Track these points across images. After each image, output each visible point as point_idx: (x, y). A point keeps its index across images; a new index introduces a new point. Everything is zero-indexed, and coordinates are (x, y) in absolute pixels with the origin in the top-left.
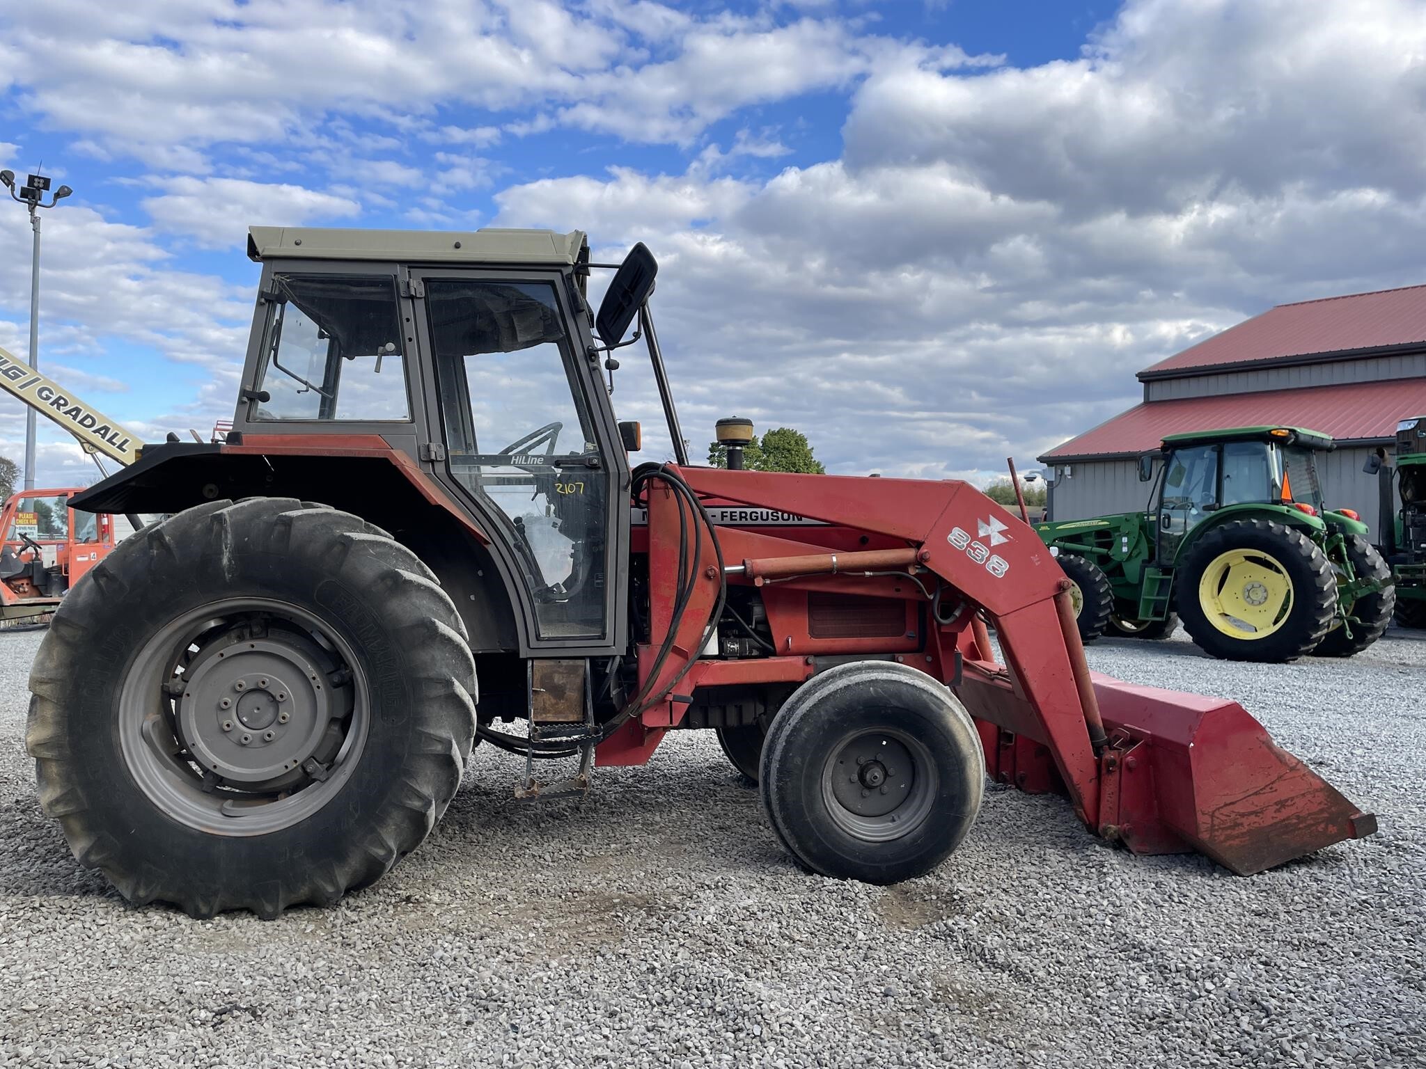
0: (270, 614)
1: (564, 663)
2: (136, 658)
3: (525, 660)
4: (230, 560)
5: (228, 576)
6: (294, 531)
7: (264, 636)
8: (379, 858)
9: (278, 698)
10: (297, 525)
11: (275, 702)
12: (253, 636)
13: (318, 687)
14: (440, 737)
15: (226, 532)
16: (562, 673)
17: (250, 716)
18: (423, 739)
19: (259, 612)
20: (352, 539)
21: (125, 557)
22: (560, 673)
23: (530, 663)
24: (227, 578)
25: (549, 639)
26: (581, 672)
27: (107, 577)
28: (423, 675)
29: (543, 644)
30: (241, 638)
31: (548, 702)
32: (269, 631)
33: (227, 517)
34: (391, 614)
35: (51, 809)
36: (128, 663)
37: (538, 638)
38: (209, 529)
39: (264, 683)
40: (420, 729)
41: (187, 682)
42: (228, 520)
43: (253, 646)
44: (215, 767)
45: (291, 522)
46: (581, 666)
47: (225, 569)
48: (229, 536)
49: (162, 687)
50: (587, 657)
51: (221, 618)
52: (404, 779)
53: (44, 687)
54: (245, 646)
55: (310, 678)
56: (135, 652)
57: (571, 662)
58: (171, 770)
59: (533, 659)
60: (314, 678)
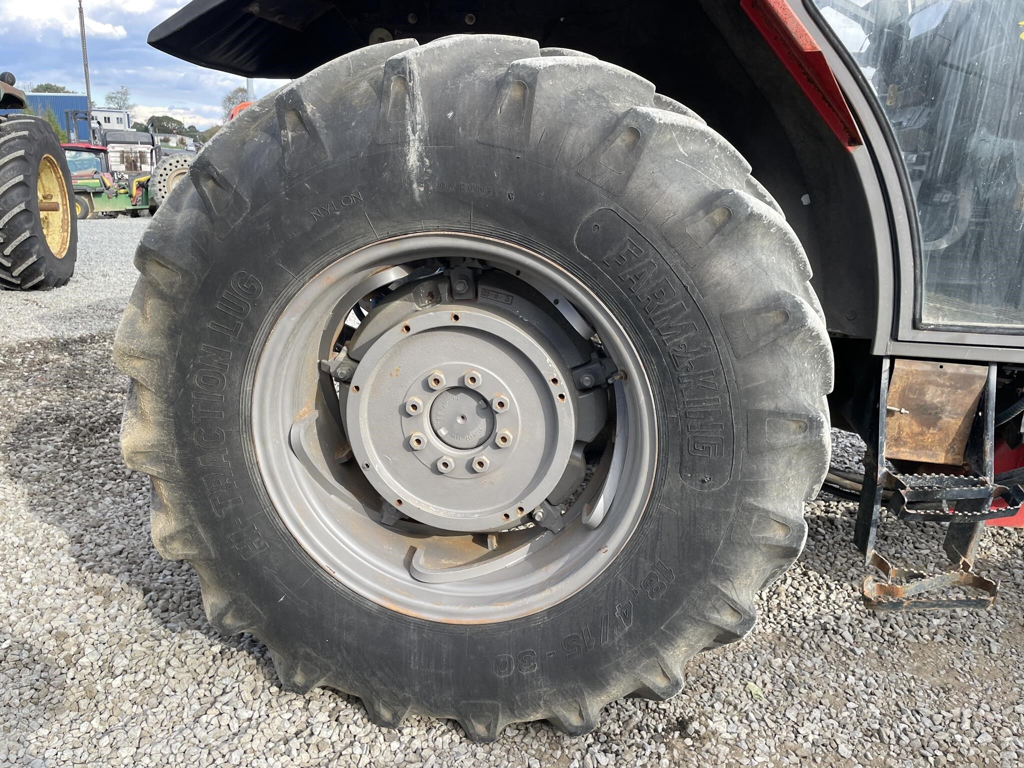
0: (482, 262)
1: (950, 368)
2: (271, 328)
3: (880, 359)
4: (421, 159)
5: (418, 189)
6: (540, 101)
7: (472, 300)
8: (656, 691)
9: (496, 407)
10: (545, 86)
11: (487, 408)
12: (454, 298)
13: (562, 396)
14: (785, 518)
15: (413, 98)
16: (943, 386)
17: (451, 426)
18: (755, 519)
19: (464, 259)
20: (652, 121)
21: (244, 143)
22: (938, 385)
23: (886, 364)
24: (417, 194)
25: (937, 329)
26: (978, 387)
27: (214, 180)
28: (767, 405)
29: (922, 336)
30: (435, 298)
31: (907, 430)
32: (480, 288)
33: (414, 66)
34: (718, 284)
35: (165, 548)
36: (260, 336)
37: (916, 324)
38: (381, 90)
39: (473, 379)
40: (751, 500)
41: (358, 362)
42: (416, 73)
43: (456, 318)
44: (400, 502)
45: (535, 80)
46: (981, 377)
47: (413, 177)
48: (419, 107)
49: (320, 364)
50: (993, 363)
51: (405, 265)
52: (713, 582)
53: (138, 364)
54: (443, 314)
55: (548, 379)
56: (269, 318)
57: (963, 369)
58: (335, 495)
59: (893, 358)
60: (555, 381)
